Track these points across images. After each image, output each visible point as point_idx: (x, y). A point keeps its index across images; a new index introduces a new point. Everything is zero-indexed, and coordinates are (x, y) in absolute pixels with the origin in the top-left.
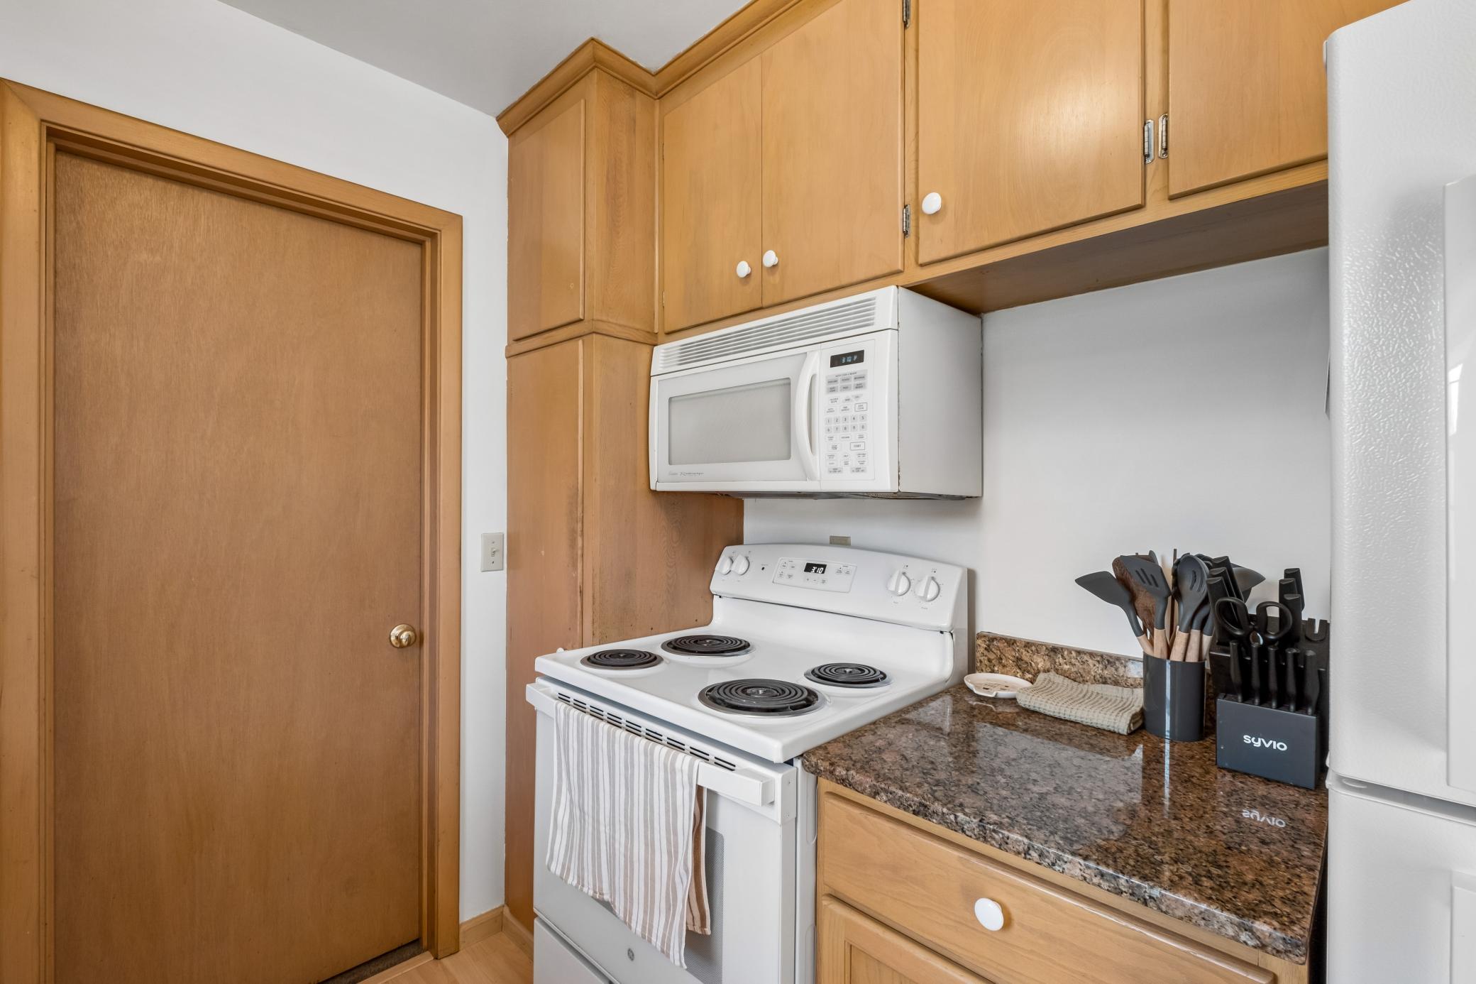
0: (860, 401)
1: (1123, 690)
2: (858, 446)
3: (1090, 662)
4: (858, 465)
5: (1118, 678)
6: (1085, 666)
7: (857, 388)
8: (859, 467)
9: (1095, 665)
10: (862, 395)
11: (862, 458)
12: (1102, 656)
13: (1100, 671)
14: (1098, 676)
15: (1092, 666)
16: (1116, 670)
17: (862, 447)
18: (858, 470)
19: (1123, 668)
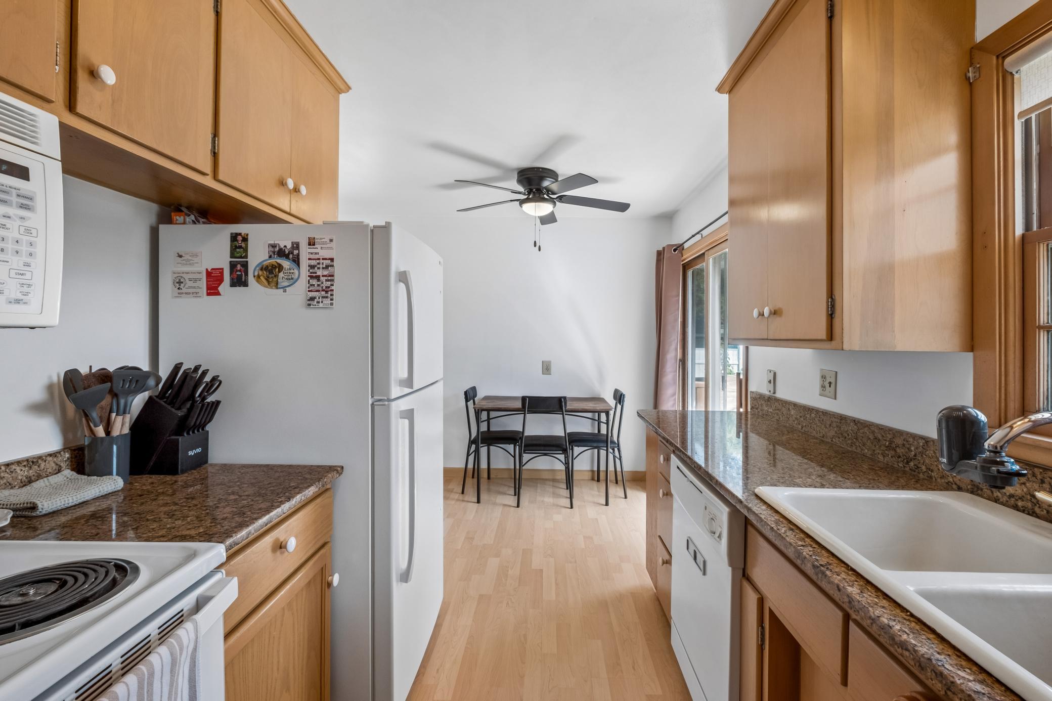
0: (27, 224)
1: (48, 479)
2: (22, 275)
3: (18, 469)
4: (20, 296)
5: (40, 472)
6: (13, 475)
7: (21, 207)
8: (20, 298)
9: (22, 470)
10: (29, 218)
11: (25, 289)
12: (27, 460)
13: (26, 473)
14: (24, 478)
15: (19, 472)
16: (39, 467)
17: (28, 276)
18: (18, 301)
19: (44, 463)
